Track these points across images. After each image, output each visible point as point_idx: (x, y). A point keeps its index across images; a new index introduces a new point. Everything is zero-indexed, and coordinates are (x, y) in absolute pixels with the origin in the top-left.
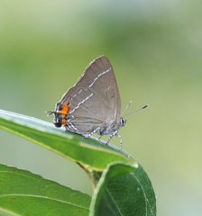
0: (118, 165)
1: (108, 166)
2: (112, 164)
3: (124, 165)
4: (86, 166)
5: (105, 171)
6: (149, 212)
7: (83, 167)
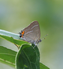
0: (25, 45)
1: (22, 45)
2: (23, 44)
3: (27, 45)
4: (17, 45)
5: (21, 46)
6: (38, 58)
7: (16, 45)
